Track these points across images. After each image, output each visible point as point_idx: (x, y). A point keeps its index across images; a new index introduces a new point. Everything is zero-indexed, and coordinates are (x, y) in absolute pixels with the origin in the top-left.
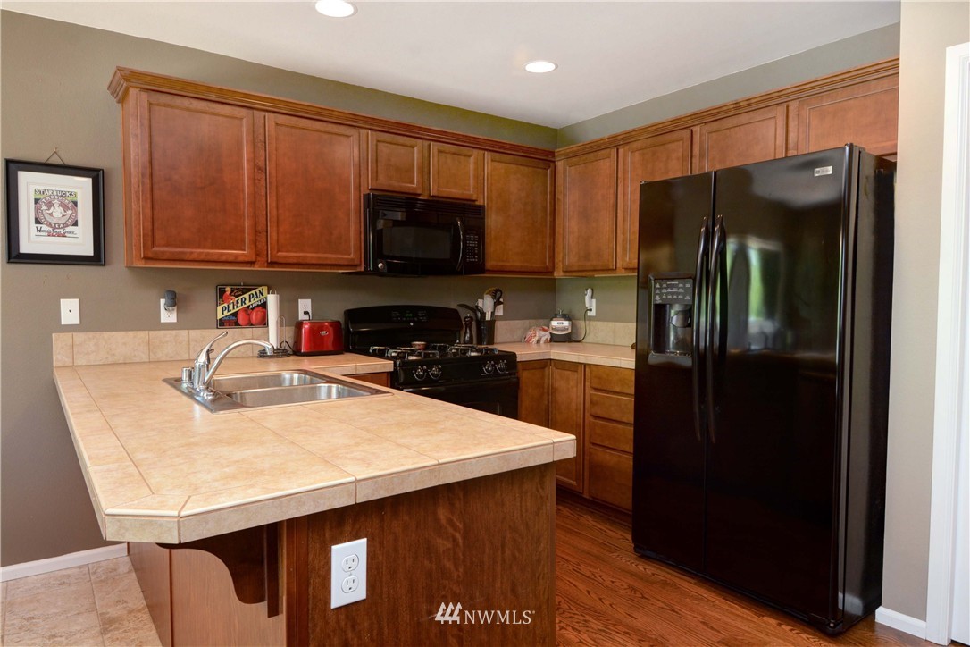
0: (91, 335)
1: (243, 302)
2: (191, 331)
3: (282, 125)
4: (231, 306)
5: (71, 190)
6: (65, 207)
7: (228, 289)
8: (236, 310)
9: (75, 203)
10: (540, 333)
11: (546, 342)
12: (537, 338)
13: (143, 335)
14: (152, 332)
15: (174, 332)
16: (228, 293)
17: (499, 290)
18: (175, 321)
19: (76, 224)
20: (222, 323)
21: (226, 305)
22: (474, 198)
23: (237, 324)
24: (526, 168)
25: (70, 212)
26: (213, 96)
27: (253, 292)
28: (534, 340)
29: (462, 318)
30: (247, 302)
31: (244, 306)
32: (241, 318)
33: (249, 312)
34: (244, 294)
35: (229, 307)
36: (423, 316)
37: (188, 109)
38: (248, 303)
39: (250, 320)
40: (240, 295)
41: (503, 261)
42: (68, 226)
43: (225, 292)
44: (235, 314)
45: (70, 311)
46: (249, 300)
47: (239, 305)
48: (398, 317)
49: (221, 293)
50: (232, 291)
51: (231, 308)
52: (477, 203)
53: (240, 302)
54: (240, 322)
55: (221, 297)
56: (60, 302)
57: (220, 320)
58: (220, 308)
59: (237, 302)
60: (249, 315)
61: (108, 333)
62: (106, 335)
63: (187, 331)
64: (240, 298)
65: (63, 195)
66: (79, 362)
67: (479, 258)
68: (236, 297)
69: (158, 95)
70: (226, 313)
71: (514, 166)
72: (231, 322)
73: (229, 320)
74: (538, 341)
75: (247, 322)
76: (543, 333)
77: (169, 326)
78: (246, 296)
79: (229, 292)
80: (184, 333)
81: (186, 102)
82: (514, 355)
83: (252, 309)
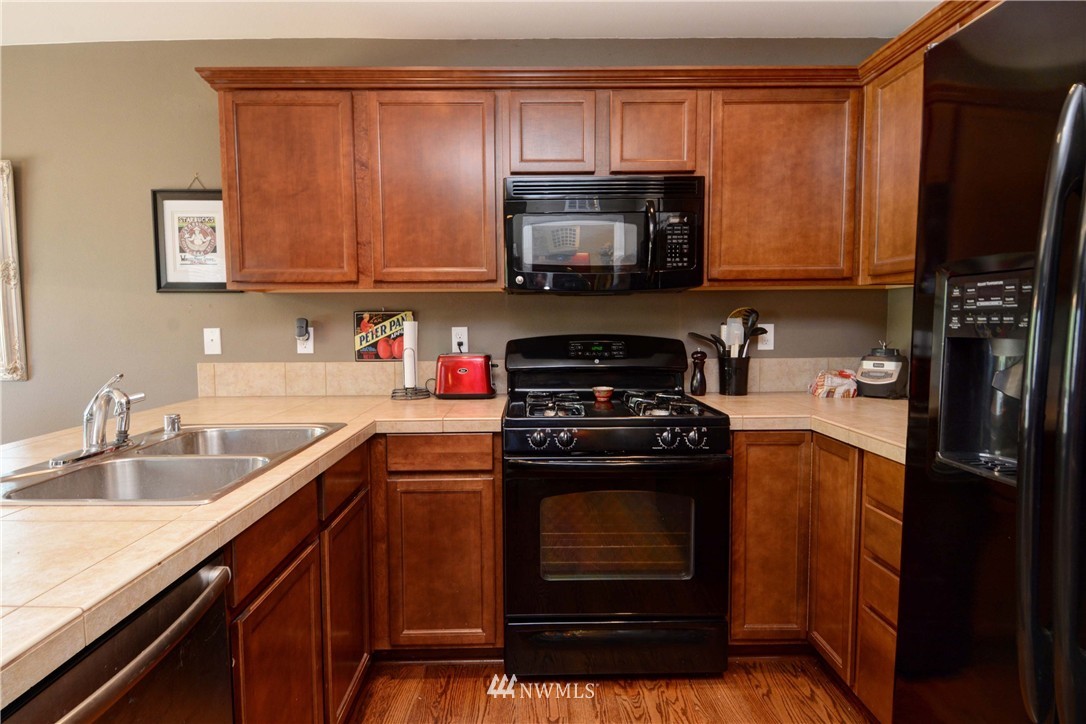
0: (231, 365)
1: (383, 331)
2: (327, 364)
3: (387, 104)
4: (370, 335)
5: (210, 215)
6: (204, 233)
7: (366, 316)
8: (375, 340)
9: (214, 228)
10: (831, 381)
11: (846, 394)
12: (826, 389)
13: (279, 367)
14: (288, 364)
15: (310, 365)
16: (366, 320)
17: (753, 311)
18: (312, 352)
19: (214, 251)
20: (361, 356)
21: (364, 334)
22: (688, 168)
23: (377, 357)
24: (796, 107)
25: (209, 238)
26: (302, 83)
27: (395, 319)
28: (822, 392)
29: (689, 354)
30: (388, 330)
31: (385, 335)
32: (381, 349)
33: (391, 342)
34: (384, 320)
35: (367, 337)
36: (617, 350)
37: (275, 104)
38: (388, 332)
39: (391, 352)
40: (380, 323)
41: (745, 264)
42: (207, 253)
43: (362, 319)
44: (374, 345)
45: (212, 340)
46: (388, 328)
47: (379, 334)
48: (580, 350)
49: (359, 320)
50: (371, 318)
51: (370, 338)
52: (695, 175)
53: (379, 330)
54: (381, 354)
55: (359, 325)
56: (202, 332)
57: (359, 351)
58: (357, 338)
59: (377, 331)
60: (391, 346)
61: (246, 364)
62: (245, 366)
63: (323, 364)
64: (379, 326)
65: (203, 221)
66: (221, 392)
67: (690, 262)
68: (376, 324)
69: (243, 93)
70: (364, 344)
71: (770, 107)
72: (369, 354)
73: (368, 353)
74: (830, 394)
75: (388, 354)
76: (838, 380)
77: (305, 358)
78: (387, 323)
79: (368, 319)
80: (320, 366)
81: (273, 95)
82: (726, 420)
83: (394, 339)
